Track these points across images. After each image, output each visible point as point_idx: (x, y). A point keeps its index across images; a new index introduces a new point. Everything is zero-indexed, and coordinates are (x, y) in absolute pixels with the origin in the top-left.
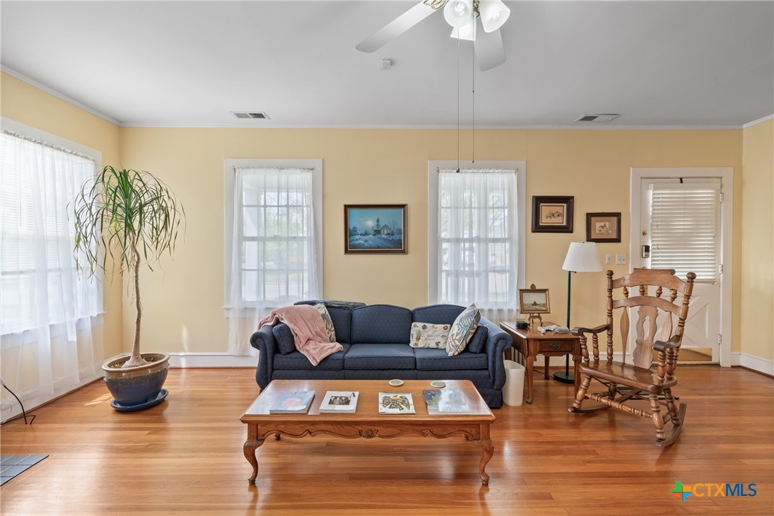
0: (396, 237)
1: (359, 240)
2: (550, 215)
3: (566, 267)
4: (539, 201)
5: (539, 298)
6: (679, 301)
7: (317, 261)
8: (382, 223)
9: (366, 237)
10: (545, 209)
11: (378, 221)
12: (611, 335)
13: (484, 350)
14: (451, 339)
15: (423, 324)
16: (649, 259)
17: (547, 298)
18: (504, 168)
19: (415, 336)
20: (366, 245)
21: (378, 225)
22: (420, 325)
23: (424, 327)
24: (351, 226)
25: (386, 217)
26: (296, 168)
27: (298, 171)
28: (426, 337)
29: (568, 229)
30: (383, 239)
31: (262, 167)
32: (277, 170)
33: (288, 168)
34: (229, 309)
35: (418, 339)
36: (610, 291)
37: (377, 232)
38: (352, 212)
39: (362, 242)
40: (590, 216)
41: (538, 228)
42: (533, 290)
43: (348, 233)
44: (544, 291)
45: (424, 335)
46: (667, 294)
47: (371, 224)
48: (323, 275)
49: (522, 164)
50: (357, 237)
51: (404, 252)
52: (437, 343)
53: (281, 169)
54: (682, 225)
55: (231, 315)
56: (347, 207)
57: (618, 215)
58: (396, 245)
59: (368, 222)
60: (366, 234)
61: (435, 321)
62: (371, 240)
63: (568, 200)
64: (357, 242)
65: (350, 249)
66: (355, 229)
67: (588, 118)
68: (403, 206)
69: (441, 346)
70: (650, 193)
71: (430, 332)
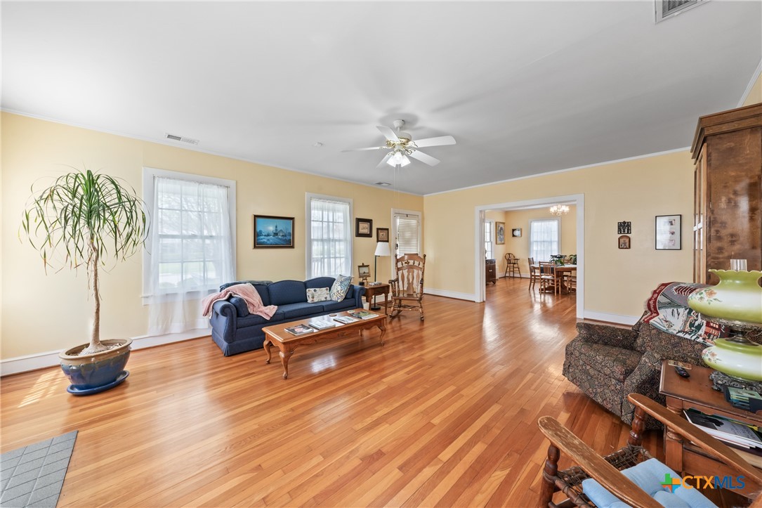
0: (288, 238)
1: (263, 239)
2: (364, 228)
3: (376, 254)
4: (359, 220)
5: (365, 270)
6: (421, 266)
7: (232, 254)
8: (279, 229)
9: (268, 238)
10: (362, 225)
11: (276, 227)
12: (398, 283)
13: (353, 297)
14: (337, 293)
15: (313, 289)
16: (398, 250)
17: (369, 270)
18: (344, 202)
19: (311, 296)
20: (268, 242)
21: (276, 230)
22: (312, 290)
23: (315, 291)
24: (258, 230)
25: (282, 225)
26: (214, 184)
27: (216, 187)
28: (317, 296)
29: (369, 235)
30: (280, 239)
31: (182, 180)
32: (197, 184)
33: (207, 183)
34: (147, 297)
35: (313, 297)
36: (397, 264)
37: (276, 234)
38: (259, 220)
39: (265, 240)
40: (378, 229)
41: (359, 235)
42: (363, 266)
43: (257, 235)
44: (368, 266)
45: (316, 295)
46: (416, 263)
47: (271, 229)
48: (236, 264)
49: (351, 200)
50: (262, 237)
51: (293, 247)
52: (326, 298)
53: (201, 183)
54: (408, 235)
55: (151, 301)
56: (256, 217)
57: (388, 229)
58: (288, 243)
59: (270, 227)
60: (268, 235)
61: (321, 287)
62: (272, 239)
63: (370, 221)
64: (262, 241)
65: (258, 245)
66: (260, 231)
67: (380, 184)
68: (292, 219)
69: (329, 299)
70: (398, 220)
71: (319, 293)
